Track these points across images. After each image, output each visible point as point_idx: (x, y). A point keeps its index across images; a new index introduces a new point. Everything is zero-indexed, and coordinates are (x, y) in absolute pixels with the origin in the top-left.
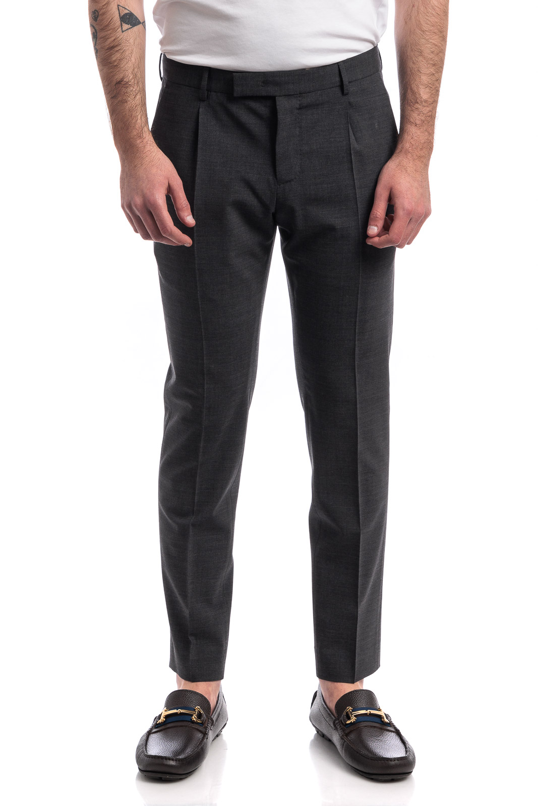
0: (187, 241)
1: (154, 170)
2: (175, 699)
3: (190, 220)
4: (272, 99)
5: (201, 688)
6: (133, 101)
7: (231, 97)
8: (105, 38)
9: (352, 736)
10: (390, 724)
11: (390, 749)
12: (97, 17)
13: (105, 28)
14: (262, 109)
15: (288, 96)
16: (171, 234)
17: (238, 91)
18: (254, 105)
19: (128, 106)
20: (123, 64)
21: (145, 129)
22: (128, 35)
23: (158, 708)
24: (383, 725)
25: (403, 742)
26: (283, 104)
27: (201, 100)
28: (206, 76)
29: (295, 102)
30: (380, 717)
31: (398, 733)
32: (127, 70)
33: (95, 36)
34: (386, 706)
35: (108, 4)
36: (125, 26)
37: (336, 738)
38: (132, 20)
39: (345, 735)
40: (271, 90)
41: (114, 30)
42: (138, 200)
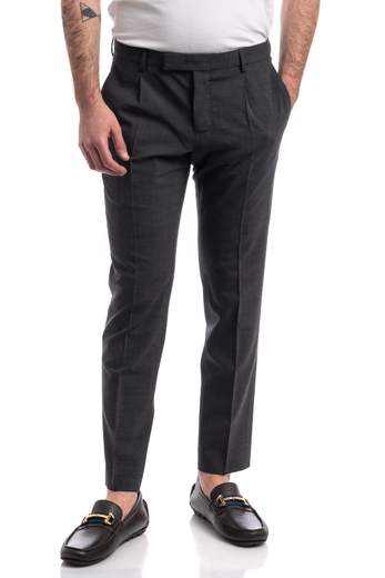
0: (123, 170)
1: (101, 120)
3: (125, 156)
4: (192, 72)
6: (89, 71)
7: (162, 70)
8: (71, 26)
9: (223, 516)
10: (249, 507)
12: (67, 10)
13: (71, 19)
14: (184, 80)
15: (203, 71)
16: (111, 165)
17: (167, 66)
18: (179, 76)
19: (84, 74)
20: (83, 45)
21: (97, 91)
22: (87, 25)
24: (244, 507)
25: (259, 519)
26: (198, 77)
27: (142, 72)
28: (145, 54)
29: (207, 76)
30: (242, 501)
31: (254, 512)
32: (86, 48)
33: (65, 24)
35: (73, 2)
36: (85, 18)
37: (211, 517)
38: (90, 13)
39: (218, 516)
40: (191, 67)
41: (77, 20)
42: (88, 141)
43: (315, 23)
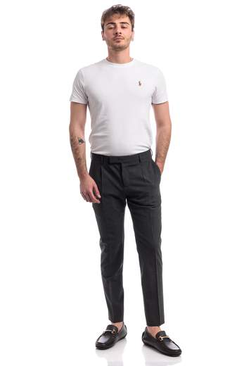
0: (99, 202)
2: (110, 327)
3: (99, 196)
4: (120, 164)
5: (116, 325)
6: (83, 164)
7: (109, 163)
8: (75, 147)
11: (173, 347)
12: (72, 141)
13: (74, 144)
14: (118, 167)
15: (125, 163)
16: (94, 200)
17: (111, 162)
18: (116, 165)
22: (80, 146)
23: (104, 330)
26: (123, 165)
27: (102, 164)
29: (127, 164)
32: (81, 155)
33: (72, 146)
34: (169, 334)
36: (80, 143)
38: (82, 141)
40: (120, 161)
41: (77, 144)
43: (169, 142)
